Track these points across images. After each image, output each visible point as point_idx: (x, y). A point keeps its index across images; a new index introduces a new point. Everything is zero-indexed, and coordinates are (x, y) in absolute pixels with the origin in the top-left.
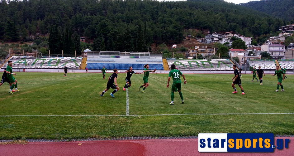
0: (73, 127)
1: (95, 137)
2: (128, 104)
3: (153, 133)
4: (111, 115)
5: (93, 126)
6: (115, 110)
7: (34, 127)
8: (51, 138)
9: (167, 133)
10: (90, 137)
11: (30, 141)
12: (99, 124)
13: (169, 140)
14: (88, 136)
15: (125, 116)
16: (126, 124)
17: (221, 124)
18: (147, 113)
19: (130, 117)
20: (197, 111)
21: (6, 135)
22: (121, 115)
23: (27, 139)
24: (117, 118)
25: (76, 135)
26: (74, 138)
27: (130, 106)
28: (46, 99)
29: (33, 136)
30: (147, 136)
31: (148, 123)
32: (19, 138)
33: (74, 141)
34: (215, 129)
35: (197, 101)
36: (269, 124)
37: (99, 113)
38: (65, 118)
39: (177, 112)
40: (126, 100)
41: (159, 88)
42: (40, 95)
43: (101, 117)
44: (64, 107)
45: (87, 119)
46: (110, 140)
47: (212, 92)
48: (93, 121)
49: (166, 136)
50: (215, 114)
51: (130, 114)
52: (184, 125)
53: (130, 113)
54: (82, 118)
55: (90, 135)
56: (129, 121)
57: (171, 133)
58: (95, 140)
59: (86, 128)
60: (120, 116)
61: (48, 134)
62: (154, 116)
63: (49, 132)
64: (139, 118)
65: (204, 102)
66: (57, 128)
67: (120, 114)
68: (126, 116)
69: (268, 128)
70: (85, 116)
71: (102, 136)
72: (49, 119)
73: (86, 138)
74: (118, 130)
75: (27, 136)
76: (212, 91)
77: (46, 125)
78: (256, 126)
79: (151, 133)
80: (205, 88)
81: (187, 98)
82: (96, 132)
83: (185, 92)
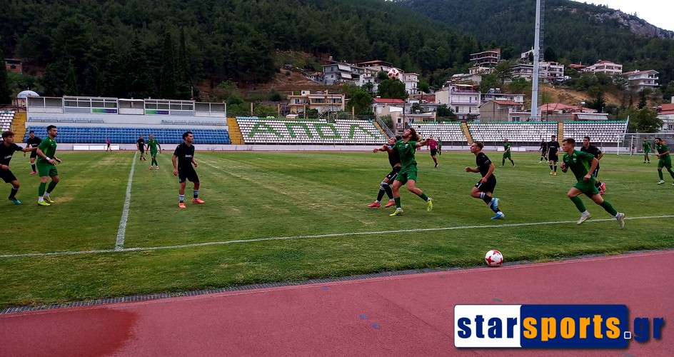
1: (28, 304)
2: (124, 224)
3: (174, 284)
4: (75, 253)
5: (23, 280)
6: (89, 241)
9: (207, 281)
10: (13, 305)
12: (44, 273)
13: (207, 295)
14: (10, 302)
15: (111, 253)
16: (112, 270)
17: (324, 256)
18: (168, 243)
19: (125, 253)
20: (283, 231)
22: (102, 251)
24: (90, 257)
27: (128, 229)
30: (157, 291)
31: (166, 264)
34: (309, 265)
35: (287, 211)
36: (415, 249)
37: (46, 248)
39: (238, 237)
40: (120, 215)
41: (210, 184)
43: (50, 257)
45: (9, 265)
46: (65, 307)
47: (325, 191)
48: (27, 268)
49: (202, 288)
50: (318, 236)
51: (125, 248)
52: (246, 263)
53: (126, 245)
55: (13, 301)
56: (120, 263)
57: (216, 280)
58: (27, 310)
59: (6, 285)
60: (98, 254)
62: (183, 248)
64: (145, 255)
65: (302, 213)
67: (101, 249)
68: (116, 252)
69: (412, 256)
70: (5, 258)
71: (46, 301)
73: (2, 309)
74: (88, 284)
76: (326, 188)
78: (390, 255)
79: (168, 286)
80: (312, 182)
81: (268, 206)
82: (31, 293)
83: (267, 193)
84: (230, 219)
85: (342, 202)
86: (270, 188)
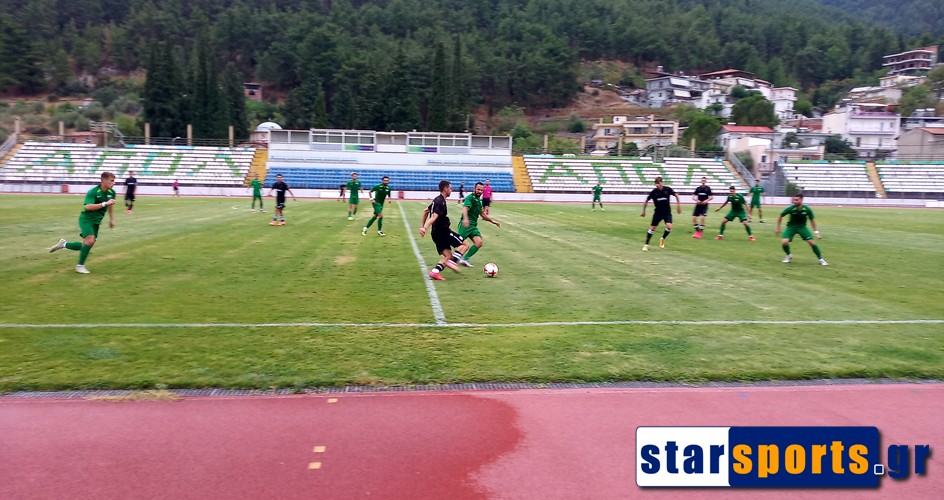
0: (293, 356)
1: (366, 385)
2: (433, 293)
3: (531, 373)
4: (393, 325)
5: (350, 354)
6: (403, 311)
7: (181, 357)
8: (240, 387)
9: (571, 372)
10: (351, 383)
11: (182, 393)
12: (369, 347)
13: (576, 391)
14: (346, 380)
15: (435, 328)
16: (446, 348)
17: (720, 351)
18: (498, 320)
19: (451, 329)
20: (644, 313)
21: (107, 377)
22: (424, 325)
23: (172, 387)
24: (413, 332)
25: (311, 378)
26: (307, 385)
27: (443, 301)
28: (182, 277)
29: (185, 379)
30: (512, 380)
31: (509, 346)
32: (147, 386)
33: (311, 394)
34: (704, 362)
35: (637, 286)
36: (857, 349)
37: (357, 318)
38: (263, 332)
39: (587, 317)
41: (514, 246)
42: (155, 267)
43: (367, 329)
44: (245, 301)
45: (326, 336)
46: (410, 390)
48: (347, 341)
49: (568, 381)
50: (699, 323)
51: (448, 323)
52: (613, 353)
53: (449, 318)
54: (313, 333)
56: (449, 340)
57: (581, 372)
58: (368, 393)
59: (334, 359)
60: (421, 328)
61: (229, 376)
62: (520, 327)
63: (230, 371)
64: (476, 332)
65: (660, 289)
66: (247, 359)
67: (421, 322)
68: (440, 328)
70: (318, 327)
71: (386, 382)
72: (216, 332)
73: (340, 387)
74: (426, 364)
75: (170, 381)
77: (212, 352)
79: (525, 374)
81: (607, 279)
82: (366, 370)
83: (597, 261)
84: (565, 293)
85: (711, 276)
86: (597, 253)
